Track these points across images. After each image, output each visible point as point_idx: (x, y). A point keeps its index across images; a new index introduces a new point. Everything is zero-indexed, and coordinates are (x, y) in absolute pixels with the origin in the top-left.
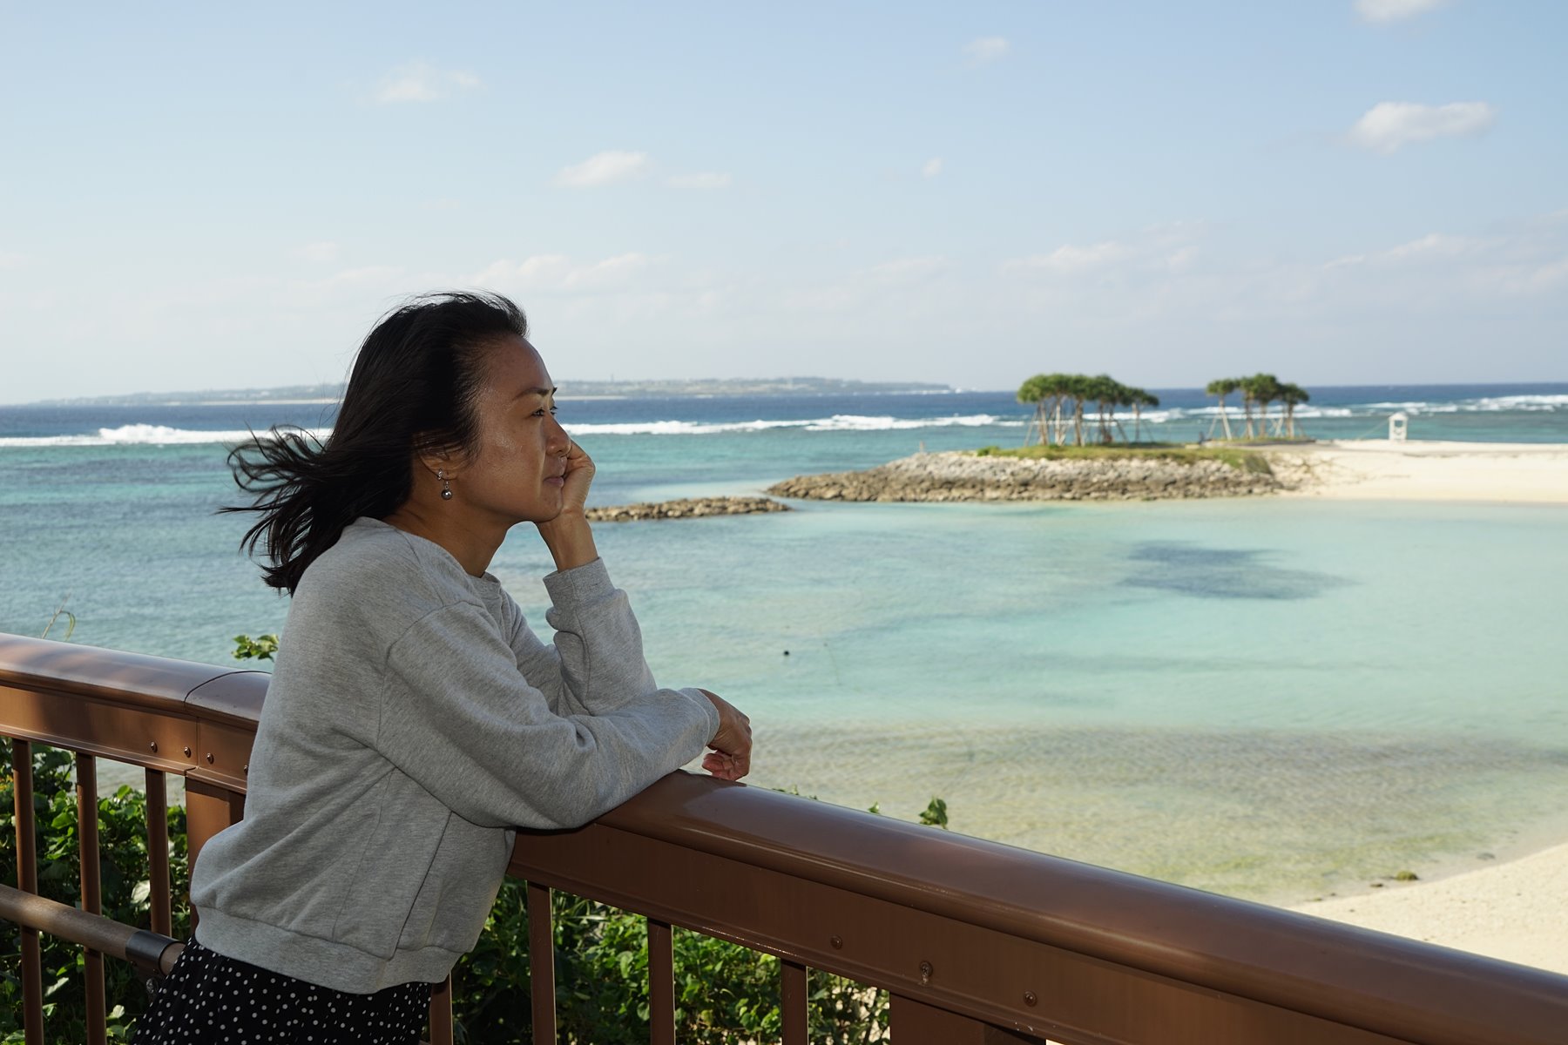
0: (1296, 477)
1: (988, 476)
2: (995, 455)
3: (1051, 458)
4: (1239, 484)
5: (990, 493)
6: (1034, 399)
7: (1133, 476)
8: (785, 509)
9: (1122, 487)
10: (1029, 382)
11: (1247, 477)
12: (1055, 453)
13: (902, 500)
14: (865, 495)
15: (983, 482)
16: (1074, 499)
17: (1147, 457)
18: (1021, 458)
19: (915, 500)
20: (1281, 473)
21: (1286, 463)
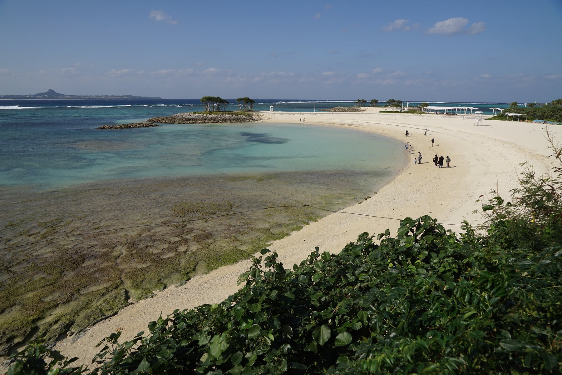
0: (257, 118)
2: (197, 113)
6: (205, 102)
7: (227, 118)
9: (225, 120)
11: (248, 118)
12: (210, 113)
17: (229, 114)
21: (255, 115)
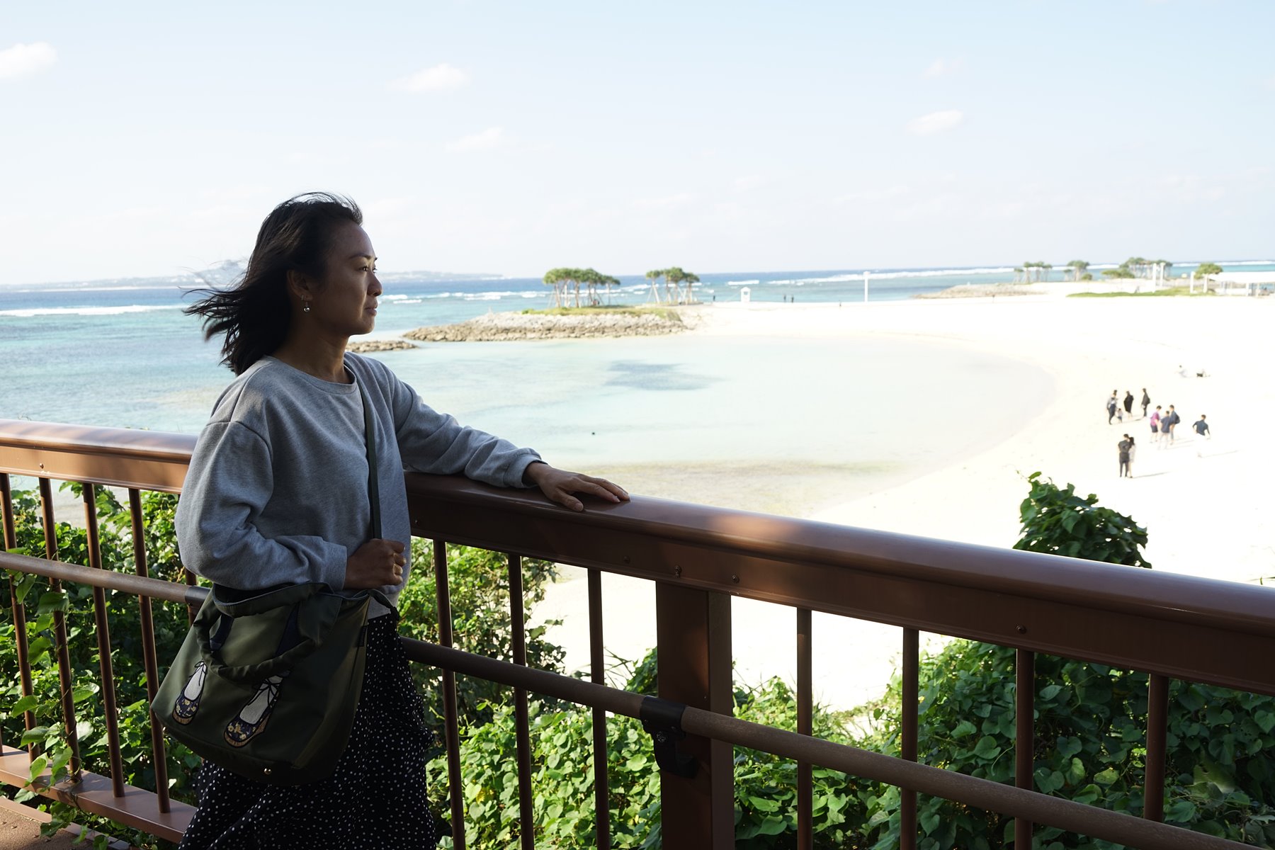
0: (694, 323)
1: (528, 326)
2: (531, 314)
3: (563, 315)
4: (664, 327)
5: (530, 335)
6: (552, 282)
7: (608, 324)
8: (414, 347)
9: (602, 330)
10: (550, 272)
11: (668, 323)
12: (565, 312)
13: (480, 340)
14: (459, 338)
15: (525, 329)
16: (576, 337)
17: (615, 313)
18: (546, 315)
19: (488, 340)
20: (686, 321)
21: (689, 315)
